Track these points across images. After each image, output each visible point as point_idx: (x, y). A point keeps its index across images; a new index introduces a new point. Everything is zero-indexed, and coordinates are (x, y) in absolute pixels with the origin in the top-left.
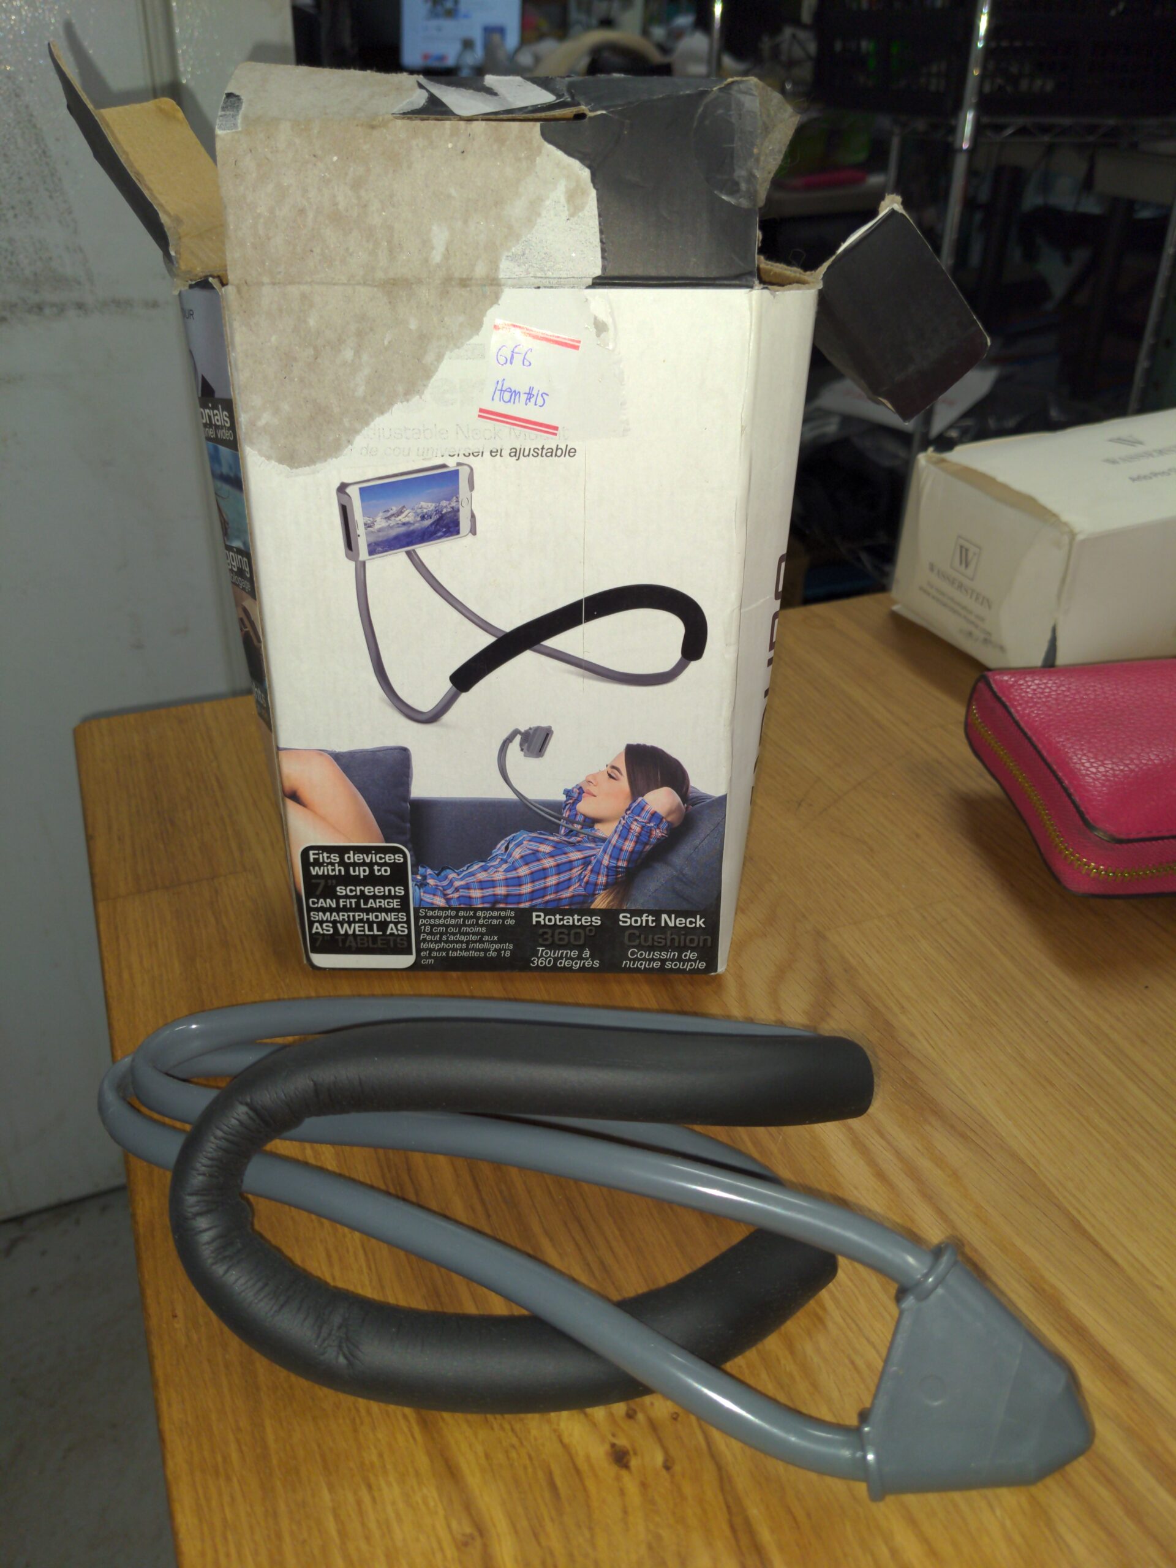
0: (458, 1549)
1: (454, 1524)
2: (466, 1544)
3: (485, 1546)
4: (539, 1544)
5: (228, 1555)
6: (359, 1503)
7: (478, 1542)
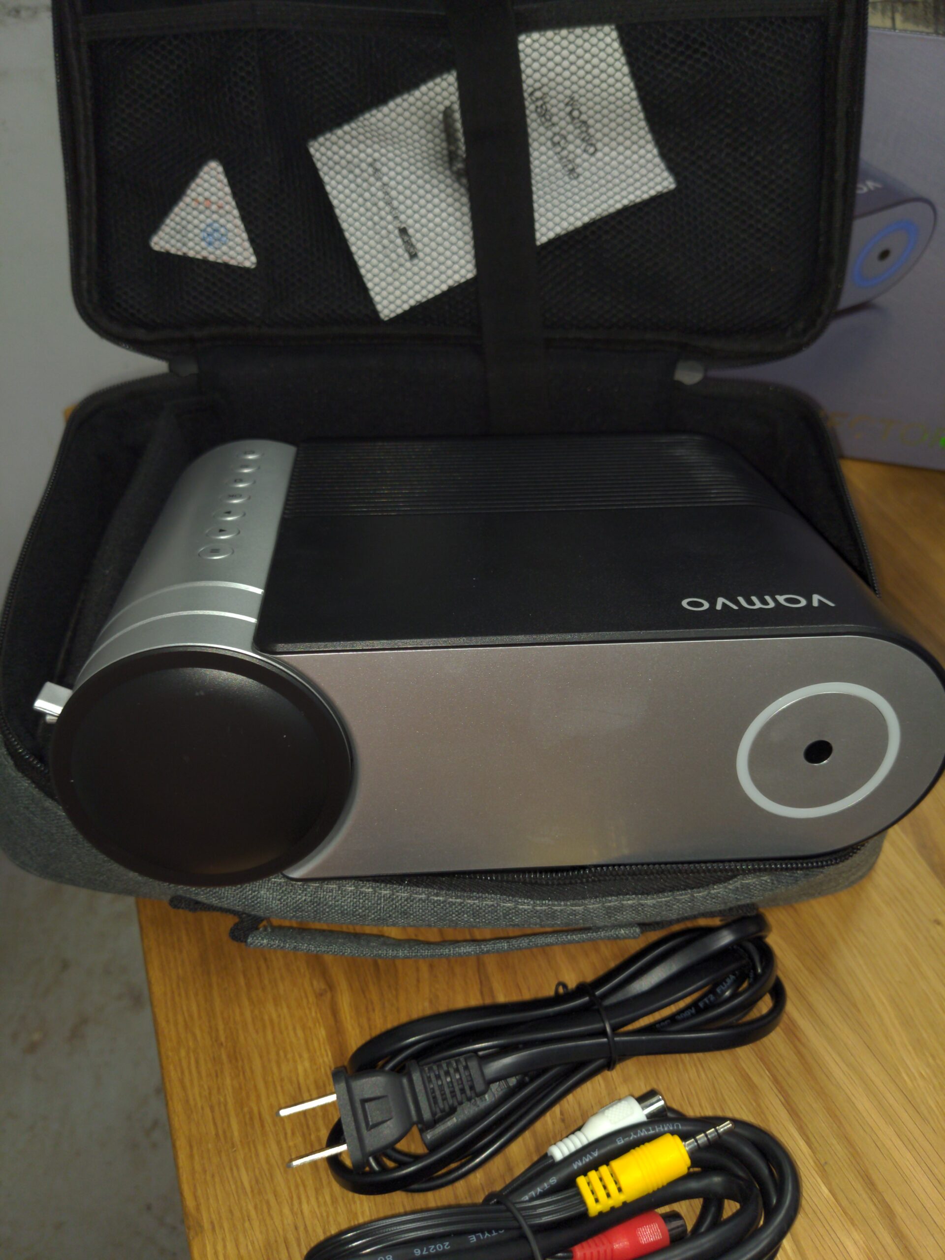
0: (316, 997)
1: (315, 983)
2: (321, 995)
3: (333, 997)
4: (365, 997)
5: (180, 995)
6: (259, 968)
7: (329, 995)
